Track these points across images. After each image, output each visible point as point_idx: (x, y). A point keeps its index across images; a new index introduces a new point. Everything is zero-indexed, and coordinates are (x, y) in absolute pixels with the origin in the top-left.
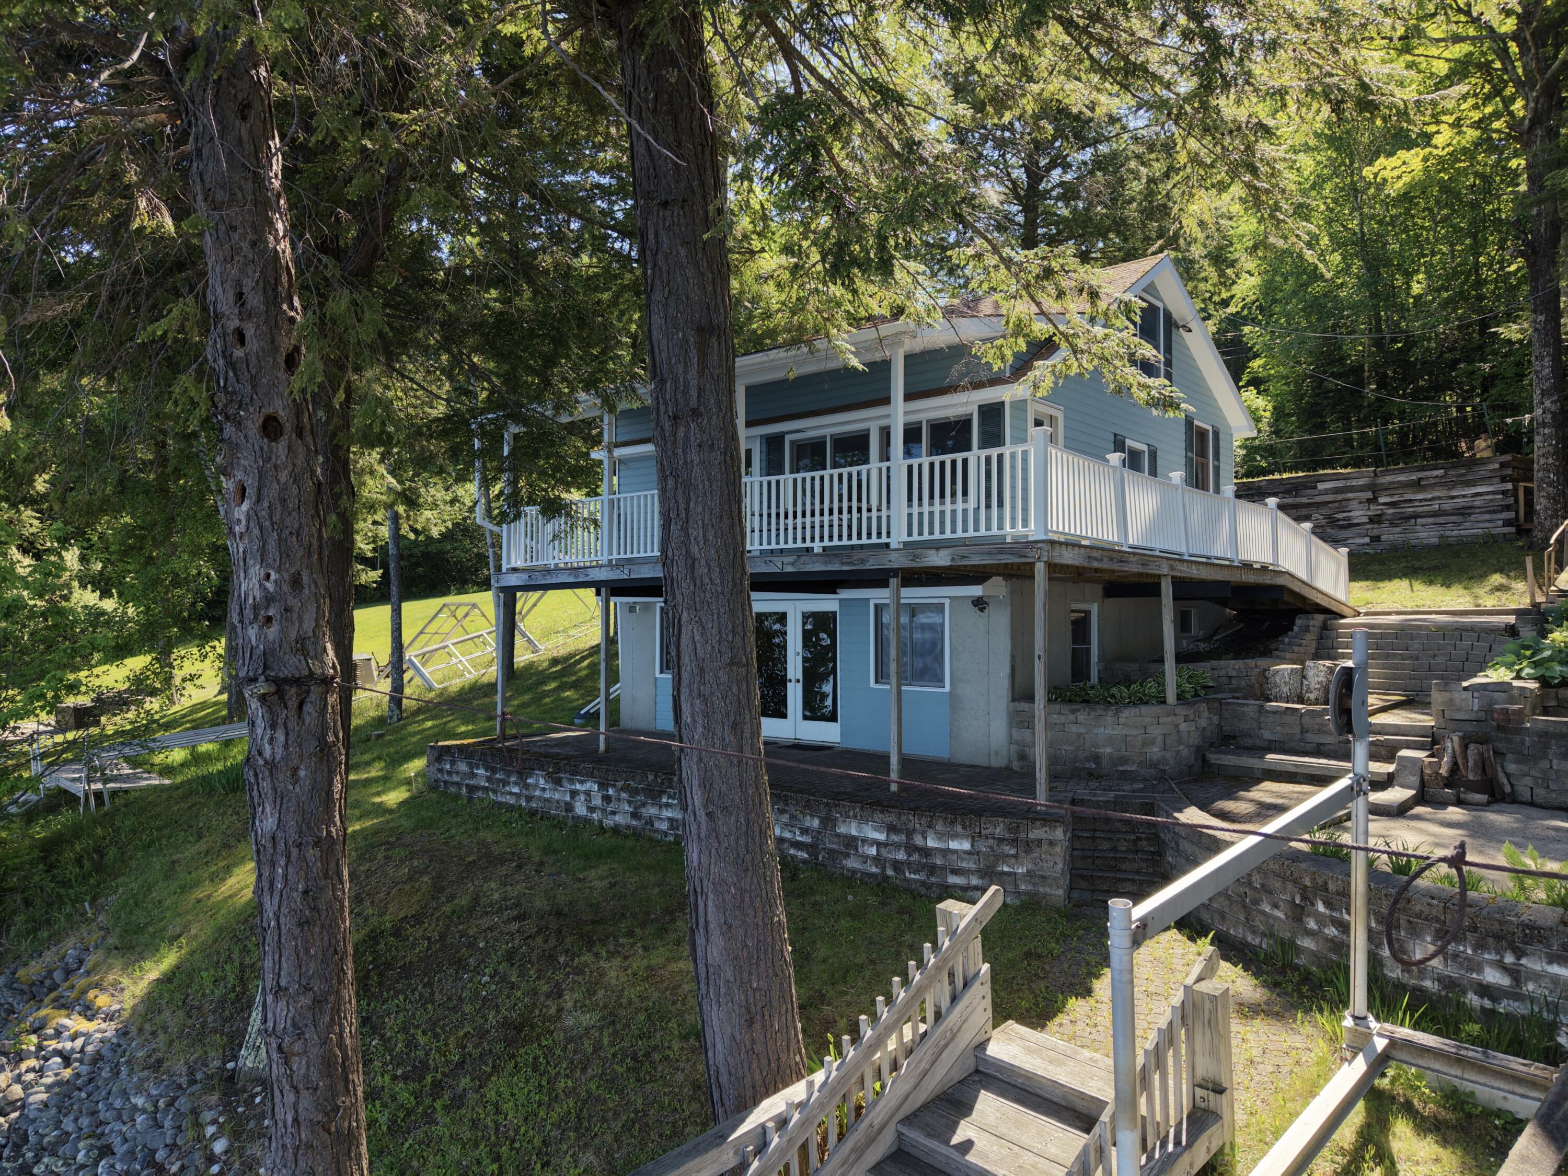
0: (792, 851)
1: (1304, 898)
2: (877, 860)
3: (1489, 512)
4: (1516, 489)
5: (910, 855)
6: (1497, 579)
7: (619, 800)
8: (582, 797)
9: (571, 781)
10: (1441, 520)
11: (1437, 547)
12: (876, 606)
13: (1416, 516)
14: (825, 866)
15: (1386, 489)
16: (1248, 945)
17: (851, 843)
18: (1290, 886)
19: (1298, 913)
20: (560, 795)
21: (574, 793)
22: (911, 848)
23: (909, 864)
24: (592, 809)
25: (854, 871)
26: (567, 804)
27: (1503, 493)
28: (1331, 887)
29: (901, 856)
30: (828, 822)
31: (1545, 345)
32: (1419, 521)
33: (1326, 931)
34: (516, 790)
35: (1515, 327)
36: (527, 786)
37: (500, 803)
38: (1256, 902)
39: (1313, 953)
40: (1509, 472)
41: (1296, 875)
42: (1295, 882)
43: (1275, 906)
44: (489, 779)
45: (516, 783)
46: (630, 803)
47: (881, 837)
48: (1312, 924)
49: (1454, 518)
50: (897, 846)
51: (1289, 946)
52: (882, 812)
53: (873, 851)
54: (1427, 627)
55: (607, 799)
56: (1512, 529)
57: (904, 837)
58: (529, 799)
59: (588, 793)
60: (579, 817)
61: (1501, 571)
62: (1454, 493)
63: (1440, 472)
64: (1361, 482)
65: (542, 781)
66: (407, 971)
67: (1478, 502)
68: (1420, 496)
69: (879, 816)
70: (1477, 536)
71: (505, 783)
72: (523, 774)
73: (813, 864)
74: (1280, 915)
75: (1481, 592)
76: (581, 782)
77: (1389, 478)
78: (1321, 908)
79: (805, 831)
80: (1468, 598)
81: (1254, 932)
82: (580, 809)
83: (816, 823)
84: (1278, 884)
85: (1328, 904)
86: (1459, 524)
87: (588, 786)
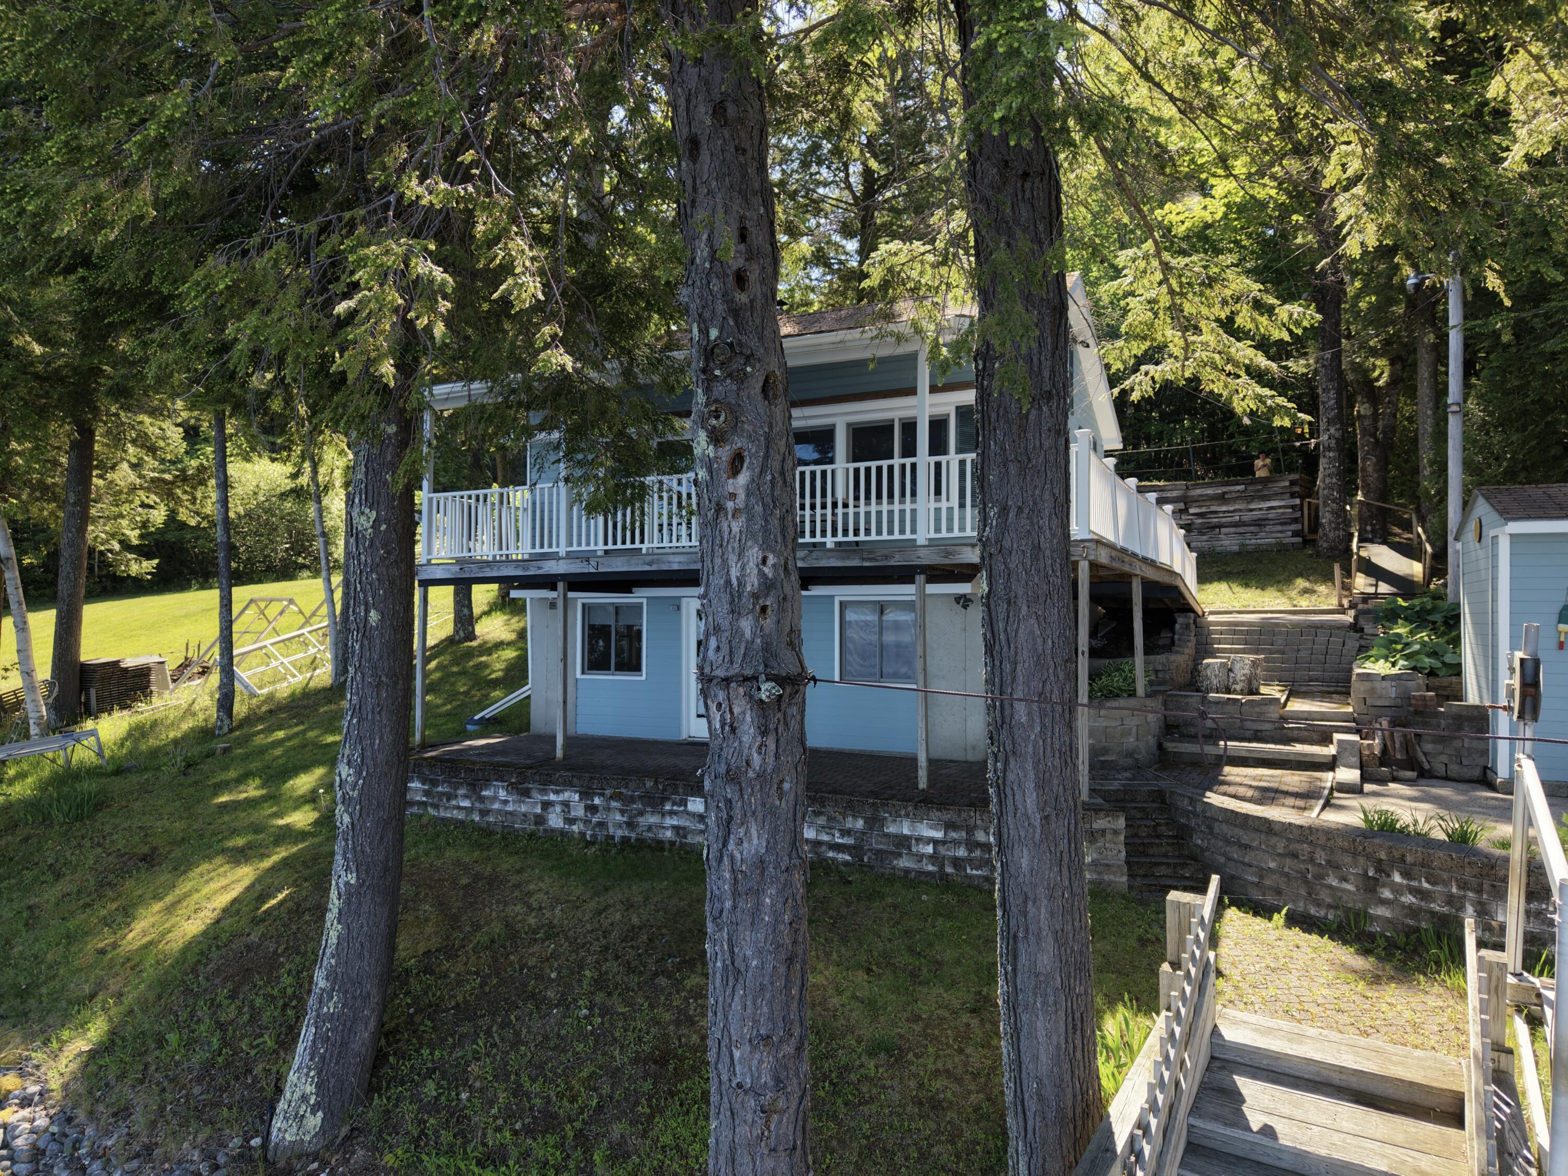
0: (831, 854)
1: (1378, 870)
2: (933, 858)
3: (1281, 524)
4: (1302, 505)
5: (971, 851)
6: (1301, 583)
7: (608, 809)
8: (558, 809)
9: (544, 792)
10: (1241, 530)
11: (1239, 553)
12: (841, 603)
13: (1221, 526)
14: (872, 868)
15: (1197, 501)
16: (1312, 917)
17: (903, 842)
18: (1361, 860)
19: (1370, 886)
20: (530, 807)
21: (546, 805)
22: (972, 845)
23: (970, 861)
24: (571, 821)
25: (907, 871)
26: (537, 816)
27: (1293, 507)
28: (1409, 859)
29: (962, 852)
30: (874, 822)
31: (1331, 380)
32: (1223, 530)
33: (1403, 899)
34: (466, 803)
35: (1302, 362)
36: (482, 799)
37: (444, 819)
38: (1319, 877)
39: (1388, 920)
40: (1297, 489)
41: (1369, 850)
42: (1368, 857)
43: (1344, 879)
44: (427, 793)
45: (466, 797)
46: (622, 812)
47: (939, 835)
48: (1387, 894)
49: (1252, 529)
50: (956, 843)
51: (1363, 916)
52: (939, 810)
53: (930, 849)
54: (1284, 625)
55: (592, 809)
56: (1299, 540)
57: (964, 834)
58: (484, 813)
59: (566, 804)
60: (553, 830)
61: (1300, 575)
62: (1252, 506)
63: (1241, 487)
64: (1175, 494)
65: (502, 794)
66: (465, 1012)
67: (1272, 514)
68: (1224, 508)
69: (935, 814)
70: (1270, 545)
71: (450, 797)
72: (475, 787)
73: (858, 865)
74: (1350, 887)
75: (1293, 594)
76: (557, 792)
77: (1198, 492)
78: (1397, 878)
79: (845, 833)
80: (1284, 600)
81: (1319, 905)
82: (555, 821)
83: (860, 824)
84: (1348, 859)
85: (1405, 874)
86: (1256, 534)
87: (566, 796)
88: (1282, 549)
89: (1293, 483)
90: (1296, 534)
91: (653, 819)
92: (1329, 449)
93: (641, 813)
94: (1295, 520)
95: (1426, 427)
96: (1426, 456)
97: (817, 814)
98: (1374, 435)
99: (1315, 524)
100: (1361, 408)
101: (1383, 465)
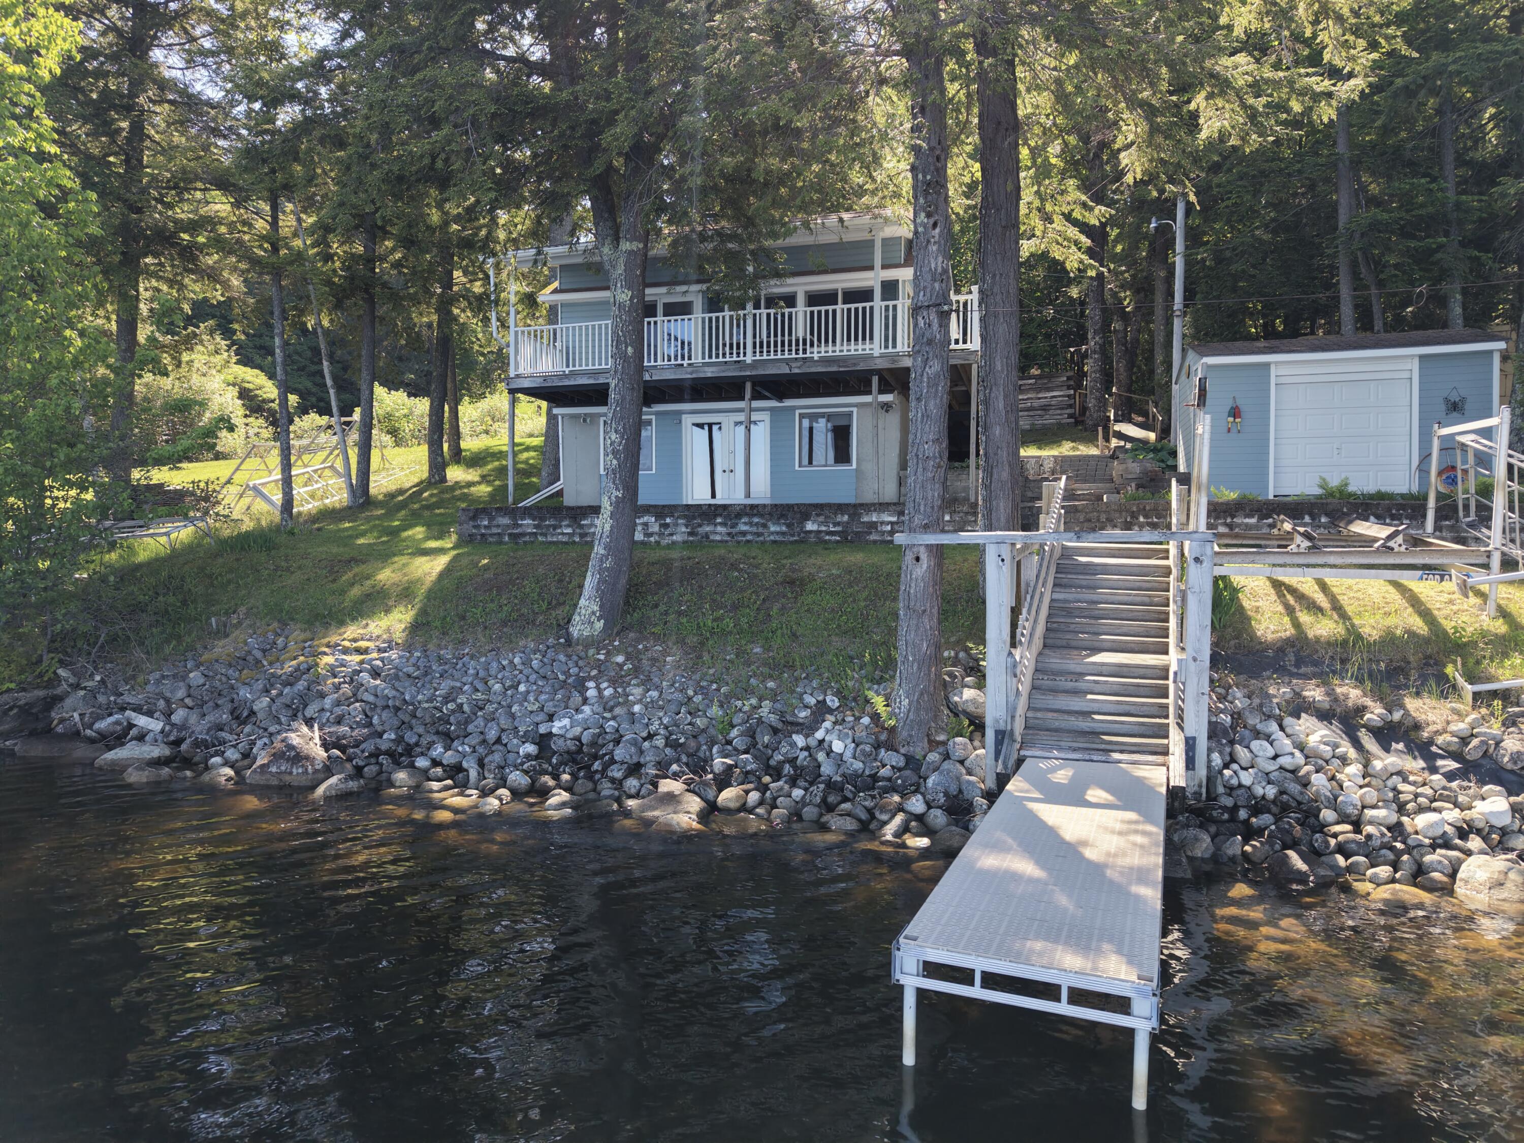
0: (827, 537)
3: (1061, 409)
4: (1075, 394)
12: (800, 414)
17: (873, 526)
24: (650, 535)
25: (875, 541)
27: (1068, 396)
37: (551, 542)
40: (1071, 383)
47: (894, 519)
53: (889, 528)
56: (1072, 420)
60: (639, 542)
62: (1040, 395)
67: (1054, 402)
70: (1052, 424)
79: (836, 524)
83: (846, 518)
86: (1042, 416)
87: (646, 519)
88: (1060, 425)
89: (1069, 378)
90: (1070, 416)
91: (708, 529)
92: (1095, 352)
93: (700, 526)
94: (1070, 406)
95: (1160, 338)
96: (1159, 358)
97: (818, 515)
98: (1125, 345)
99: (1084, 409)
100: (1116, 325)
101: (1131, 364)
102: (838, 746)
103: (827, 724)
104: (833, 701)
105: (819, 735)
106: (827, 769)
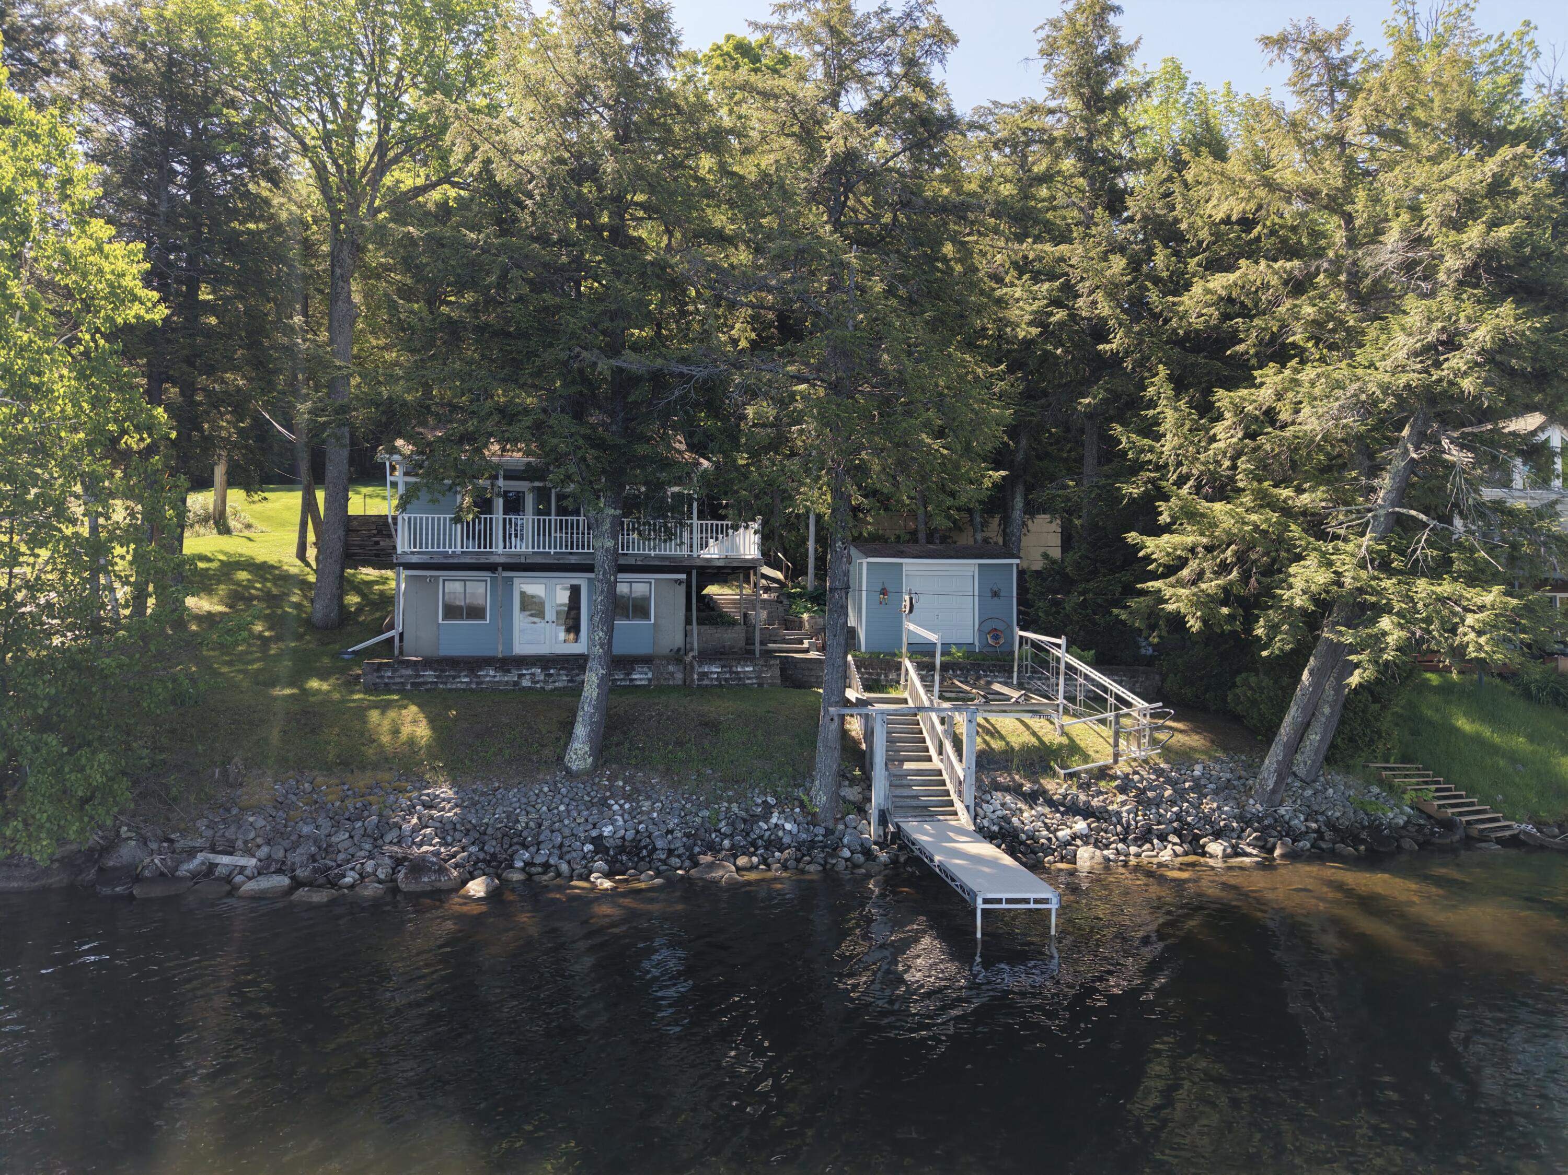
2: (717, 679)
5: (731, 675)
8: (528, 677)
9: (519, 671)
17: (705, 674)
20: (512, 677)
21: (520, 676)
22: (731, 672)
24: (535, 682)
25: (706, 685)
26: (514, 681)
29: (727, 676)
34: (466, 680)
36: (477, 677)
45: (465, 676)
47: (719, 670)
54: (748, 601)
55: (549, 675)
58: (479, 683)
59: (533, 675)
60: (523, 688)
65: (492, 673)
69: (718, 663)
76: (527, 670)
102: (788, 826)
103: (776, 814)
104: (771, 800)
105: (774, 820)
106: (787, 840)
